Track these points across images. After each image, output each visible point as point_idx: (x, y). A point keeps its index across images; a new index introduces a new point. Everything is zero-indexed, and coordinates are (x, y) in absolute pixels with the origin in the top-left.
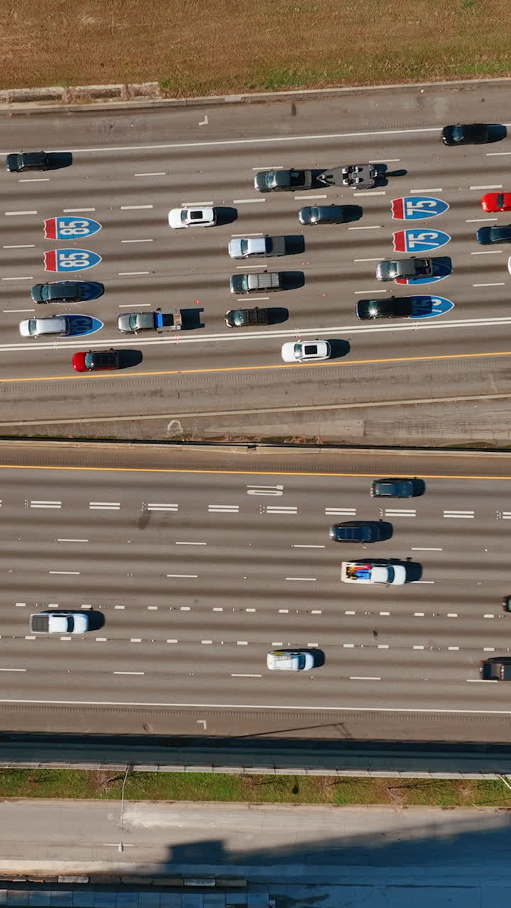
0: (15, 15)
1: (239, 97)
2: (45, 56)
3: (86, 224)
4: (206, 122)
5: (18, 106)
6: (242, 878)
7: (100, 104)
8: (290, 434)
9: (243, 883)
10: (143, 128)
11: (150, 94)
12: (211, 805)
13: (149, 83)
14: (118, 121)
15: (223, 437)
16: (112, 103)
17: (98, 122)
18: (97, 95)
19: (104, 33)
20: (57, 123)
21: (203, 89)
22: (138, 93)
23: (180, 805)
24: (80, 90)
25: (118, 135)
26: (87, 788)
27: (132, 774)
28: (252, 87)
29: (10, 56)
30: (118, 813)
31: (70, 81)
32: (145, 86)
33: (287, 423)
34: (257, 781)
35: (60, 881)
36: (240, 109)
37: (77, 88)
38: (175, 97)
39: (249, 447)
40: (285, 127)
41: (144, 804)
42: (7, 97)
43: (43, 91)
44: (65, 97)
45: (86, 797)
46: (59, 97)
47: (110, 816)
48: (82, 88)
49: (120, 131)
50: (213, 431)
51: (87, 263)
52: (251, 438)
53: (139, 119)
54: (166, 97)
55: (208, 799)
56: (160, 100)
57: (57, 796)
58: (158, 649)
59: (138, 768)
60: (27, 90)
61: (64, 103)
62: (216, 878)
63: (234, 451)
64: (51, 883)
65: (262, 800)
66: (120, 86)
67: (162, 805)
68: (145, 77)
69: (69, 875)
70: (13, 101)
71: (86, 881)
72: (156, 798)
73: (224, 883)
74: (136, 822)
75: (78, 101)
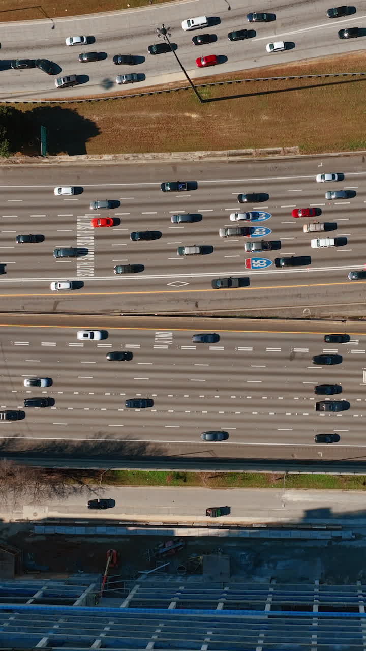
0: (230, 116)
1: (337, 154)
2: (244, 134)
3: (264, 214)
4: (321, 165)
5: (231, 158)
6: (339, 525)
7: (271, 157)
8: (361, 315)
9: (340, 527)
10: (291, 168)
11: (295, 152)
12: (325, 491)
13: (294, 147)
14: (280, 165)
15: (330, 317)
16: (276, 157)
17: (269, 165)
18: (269, 153)
19: (272, 123)
20: (250, 166)
21: (320, 150)
22: (289, 152)
23: (311, 491)
24: (261, 151)
25: (279, 172)
26: (266, 483)
27: (287, 476)
28: (344, 149)
29: (228, 134)
30: (281, 495)
31: (256, 146)
32: (292, 149)
33: (361, 310)
34: (347, 479)
35: (253, 526)
36: (337, 159)
37: (260, 149)
38: (307, 154)
39: (343, 321)
40: (360, 167)
41: (293, 490)
42: (226, 154)
43: (243, 151)
44: (254, 154)
45: (265, 487)
46: (251, 154)
47: (277, 496)
48: (262, 149)
49: (280, 169)
50: (326, 314)
51: (264, 233)
52: (343, 317)
53: (289, 164)
54: (303, 154)
55: (323, 488)
56: (299, 155)
57: (252, 486)
58: (299, 418)
59: (289, 473)
60: (236, 150)
61: (253, 157)
62: (327, 525)
63: (335, 323)
64: (250, 527)
65: (349, 488)
66: (280, 148)
67: (301, 491)
68: (292, 145)
69: (257, 524)
70: (229, 156)
71: (265, 526)
72: (298, 488)
73: (330, 527)
74: (289, 499)
75: (260, 155)
